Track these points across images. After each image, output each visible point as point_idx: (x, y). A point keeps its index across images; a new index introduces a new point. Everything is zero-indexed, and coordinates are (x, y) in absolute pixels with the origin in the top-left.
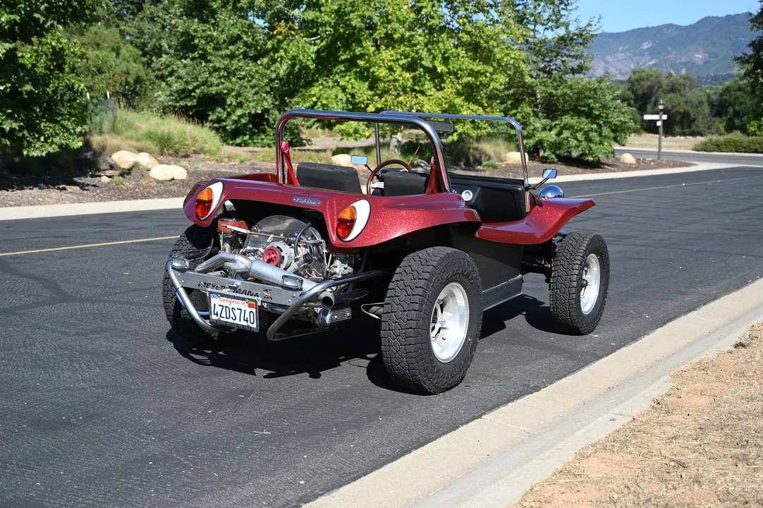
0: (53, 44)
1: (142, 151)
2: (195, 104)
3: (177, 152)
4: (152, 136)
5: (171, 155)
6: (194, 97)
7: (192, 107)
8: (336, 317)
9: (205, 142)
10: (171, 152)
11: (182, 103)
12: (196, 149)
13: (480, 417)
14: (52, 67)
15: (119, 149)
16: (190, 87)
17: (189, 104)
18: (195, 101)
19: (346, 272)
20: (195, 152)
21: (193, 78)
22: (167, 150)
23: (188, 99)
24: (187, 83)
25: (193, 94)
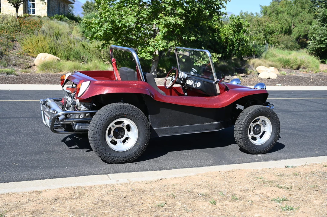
0: (235, 21)
1: (273, 66)
2: (325, 46)
3: (292, 67)
4: (281, 60)
5: (289, 68)
6: (325, 44)
7: (323, 48)
8: (80, 127)
9: (309, 63)
10: (289, 67)
11: (319, 46)
12: (304, 66)
13: (107, 174)
14: (235, 31)
15: (260, 65)
16: (323, 39)
17: (322, 47)
18: (325, 45)
19: (86, 109)
20: (304, 68)
21: (324, 35)
22: (287, 66)
23: (322, 44)
24: (322, 37)
25: (324, 42)
